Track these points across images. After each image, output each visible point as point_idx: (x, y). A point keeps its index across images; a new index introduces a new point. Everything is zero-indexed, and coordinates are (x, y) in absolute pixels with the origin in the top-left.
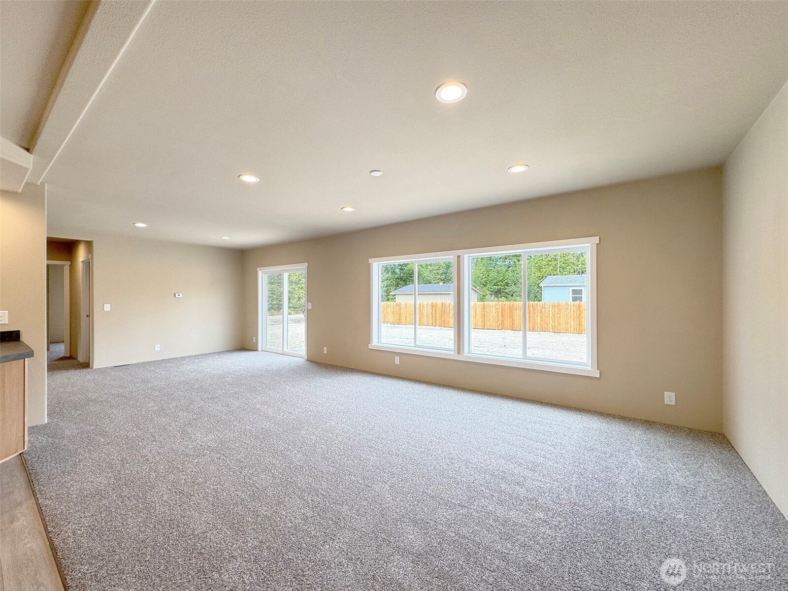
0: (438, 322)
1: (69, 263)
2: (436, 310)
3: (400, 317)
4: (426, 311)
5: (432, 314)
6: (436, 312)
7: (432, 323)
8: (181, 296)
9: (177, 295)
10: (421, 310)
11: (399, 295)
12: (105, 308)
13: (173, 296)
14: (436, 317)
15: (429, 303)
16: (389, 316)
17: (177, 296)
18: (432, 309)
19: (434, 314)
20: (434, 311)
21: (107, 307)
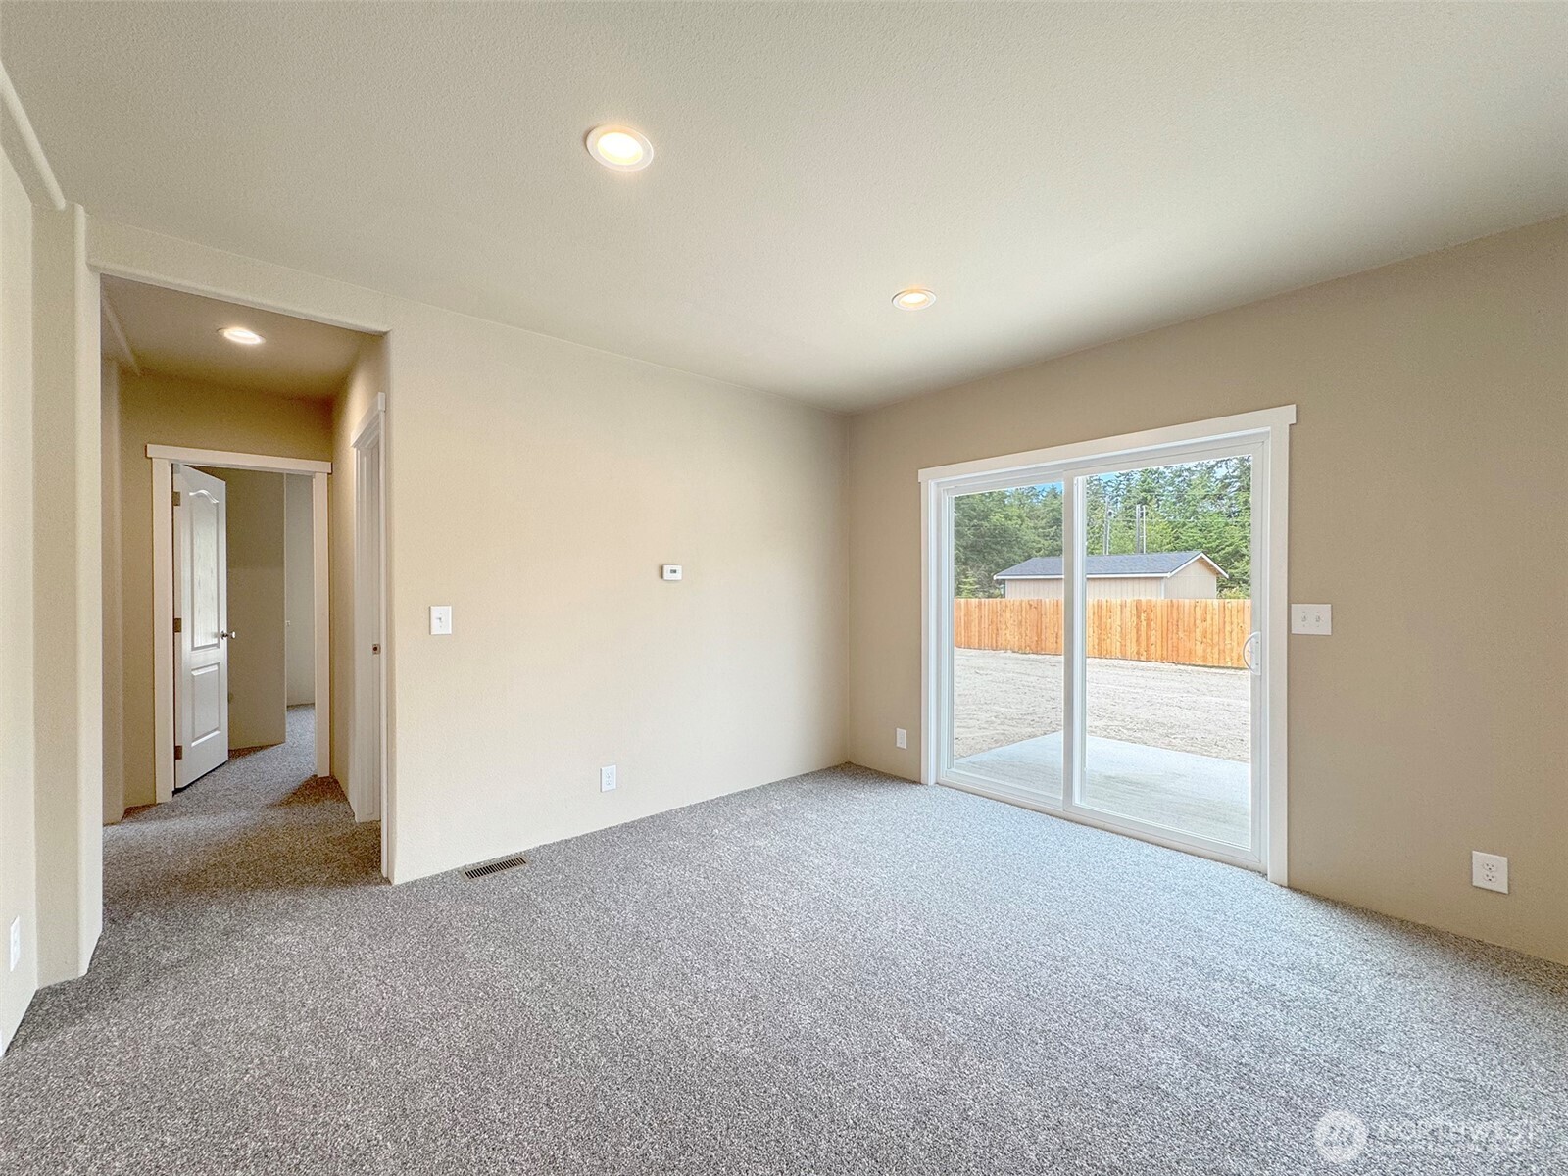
0: (1157, 650)
1: (326, 467)
2: (1149, 621)
3: (1039, 635)
4: (1119, 623)
5: (1138, 630)
6: (1148, 625)
7: (1138, 653)
8: (678, 576)
9: (667, 569)
10: (1104, 620)
11: (1014, 584)
12: (435, 623)
13: (655, 573)
14: (1148, 638)
15: (1128, 601)
16: (1008, 632)
17: (667, 575)
18: (1138, 617)
19: (1143, 628)
20: (1144, 623)
21: (443, 620)
